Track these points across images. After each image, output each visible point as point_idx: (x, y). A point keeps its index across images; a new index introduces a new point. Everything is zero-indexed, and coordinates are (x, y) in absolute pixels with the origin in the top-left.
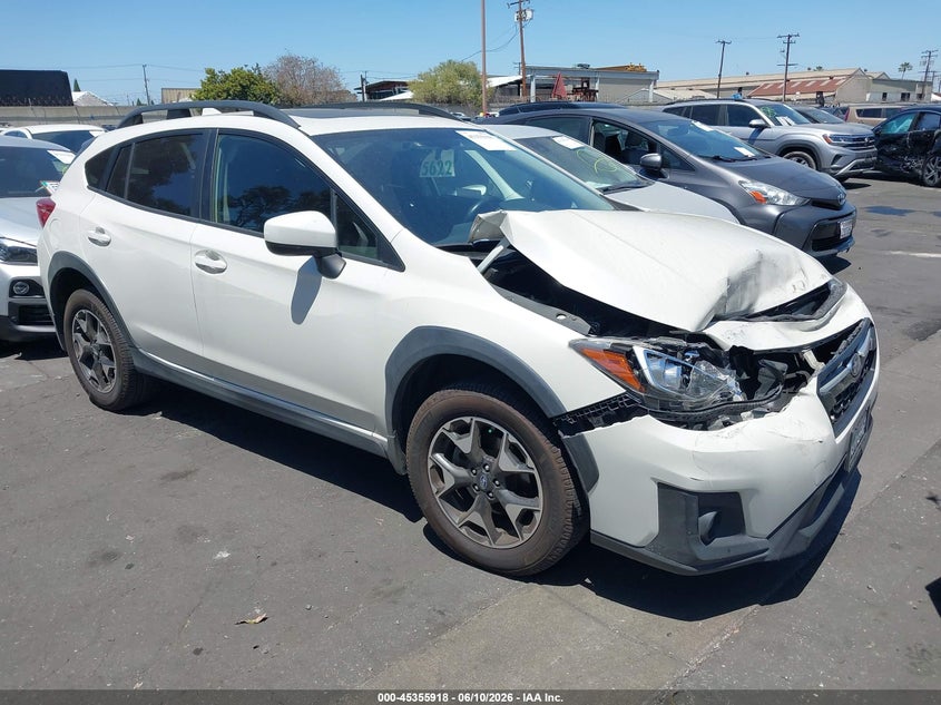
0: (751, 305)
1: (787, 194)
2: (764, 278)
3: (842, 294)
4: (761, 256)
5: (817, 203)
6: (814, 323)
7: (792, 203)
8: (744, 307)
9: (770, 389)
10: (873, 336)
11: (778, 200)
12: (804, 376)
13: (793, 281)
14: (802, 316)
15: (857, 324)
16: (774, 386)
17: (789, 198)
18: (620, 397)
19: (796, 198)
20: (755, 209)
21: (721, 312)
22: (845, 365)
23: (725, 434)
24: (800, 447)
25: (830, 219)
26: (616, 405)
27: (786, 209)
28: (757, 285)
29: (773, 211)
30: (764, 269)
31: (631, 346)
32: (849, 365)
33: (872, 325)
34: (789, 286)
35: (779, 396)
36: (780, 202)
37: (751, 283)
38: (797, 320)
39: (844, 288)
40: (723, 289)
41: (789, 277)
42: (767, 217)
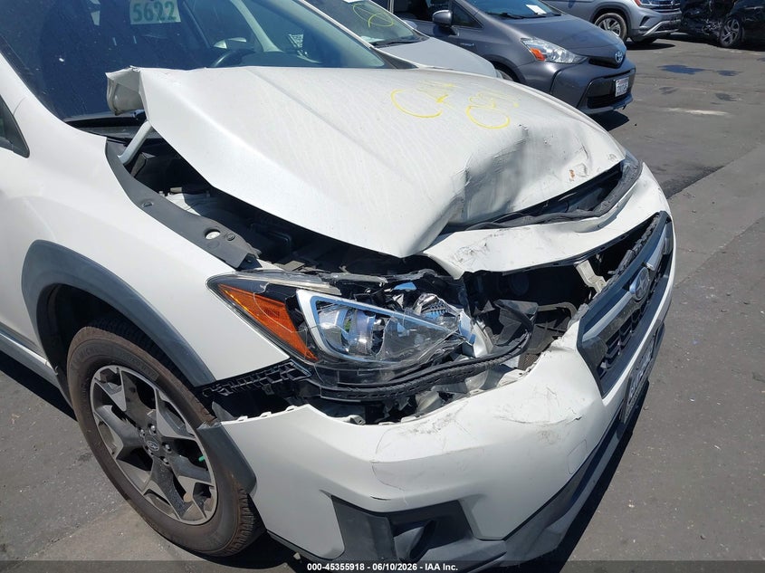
0: (509, 202)
1: (565, 51)
2: (529, 165)
3: (635, 179)
4: (526, 132)
5: (594, 61)
6: (594, 221)
7: (570, 61)
8: (497, 206)
9: (513, 338)
10: (669, 235)
11: (555, 57)
12: (567, 310)
13: (571, 165)
14: (579, 212)
15: (650, 220)
16: (518, 334)
17: (568, 56)
18: (282, 365)
19: (574, 55)
20: (534, 67)
21: (458, 219)
22: (626, 288)
23: (429, 426)
24: (545, 434)
25: (606, 77)
26: (277, 376)
27: (563, 67)
28: (518, 173)
29: (551, 68)
30: (529, 150)
31: (294, 289)
32: (632, 287)
33: (669, 220)
34: (565, 173)
35: (525, 348)
36: (559, 60)
37: (507, 173)
38: (572, 219)
39: (639, 169)
40: (458, 187)
41: (566, 160)
42: (545, 74)
